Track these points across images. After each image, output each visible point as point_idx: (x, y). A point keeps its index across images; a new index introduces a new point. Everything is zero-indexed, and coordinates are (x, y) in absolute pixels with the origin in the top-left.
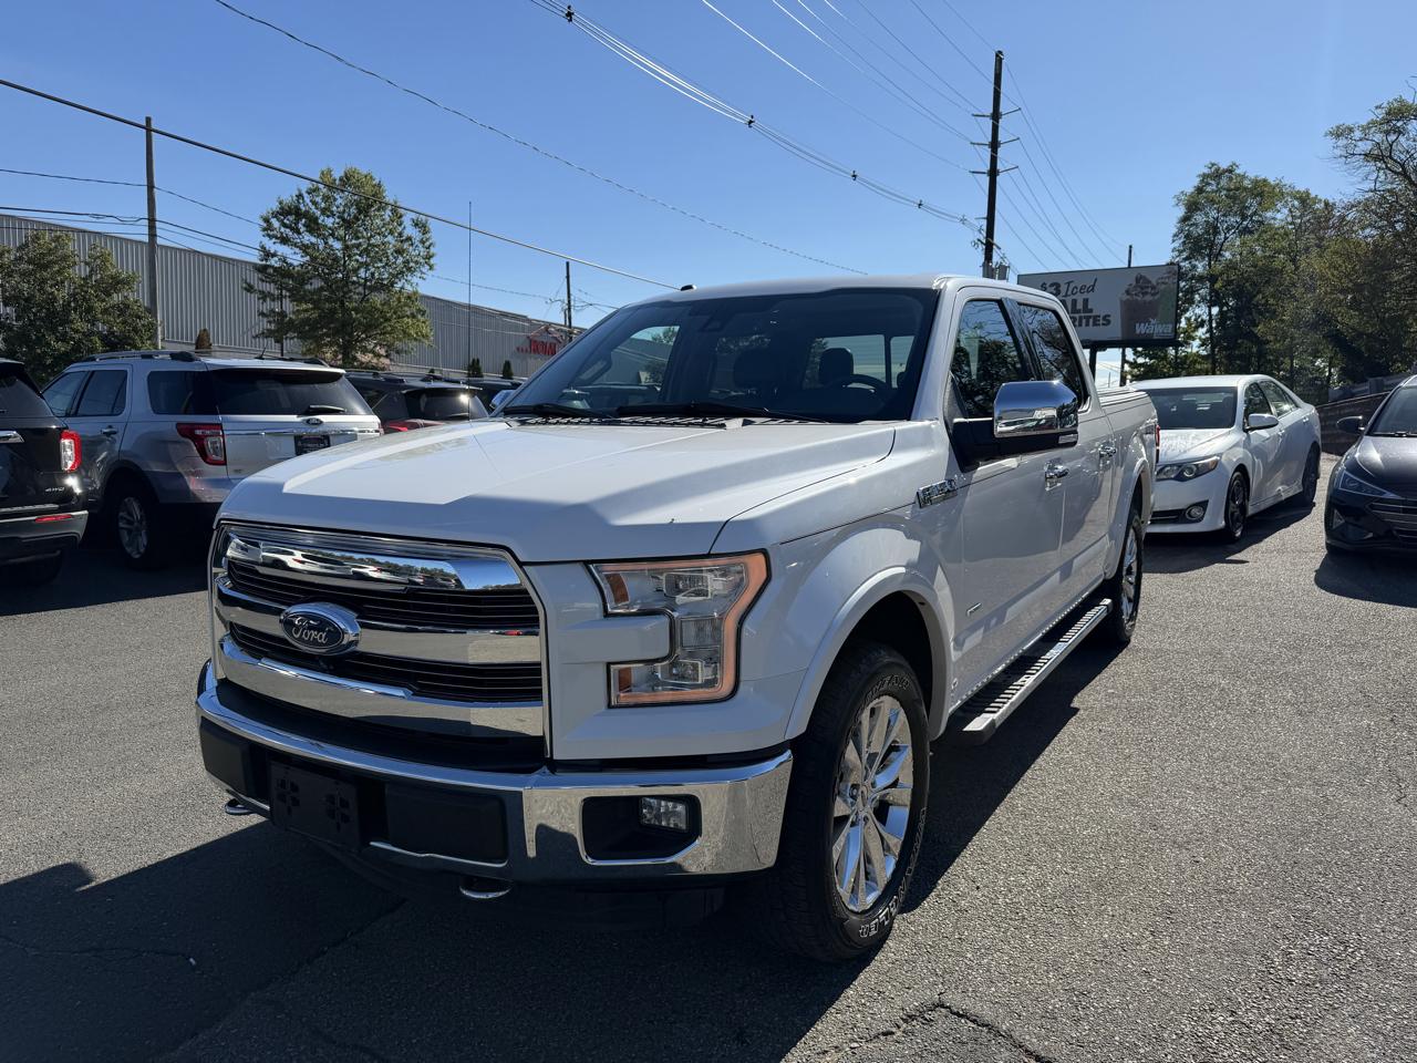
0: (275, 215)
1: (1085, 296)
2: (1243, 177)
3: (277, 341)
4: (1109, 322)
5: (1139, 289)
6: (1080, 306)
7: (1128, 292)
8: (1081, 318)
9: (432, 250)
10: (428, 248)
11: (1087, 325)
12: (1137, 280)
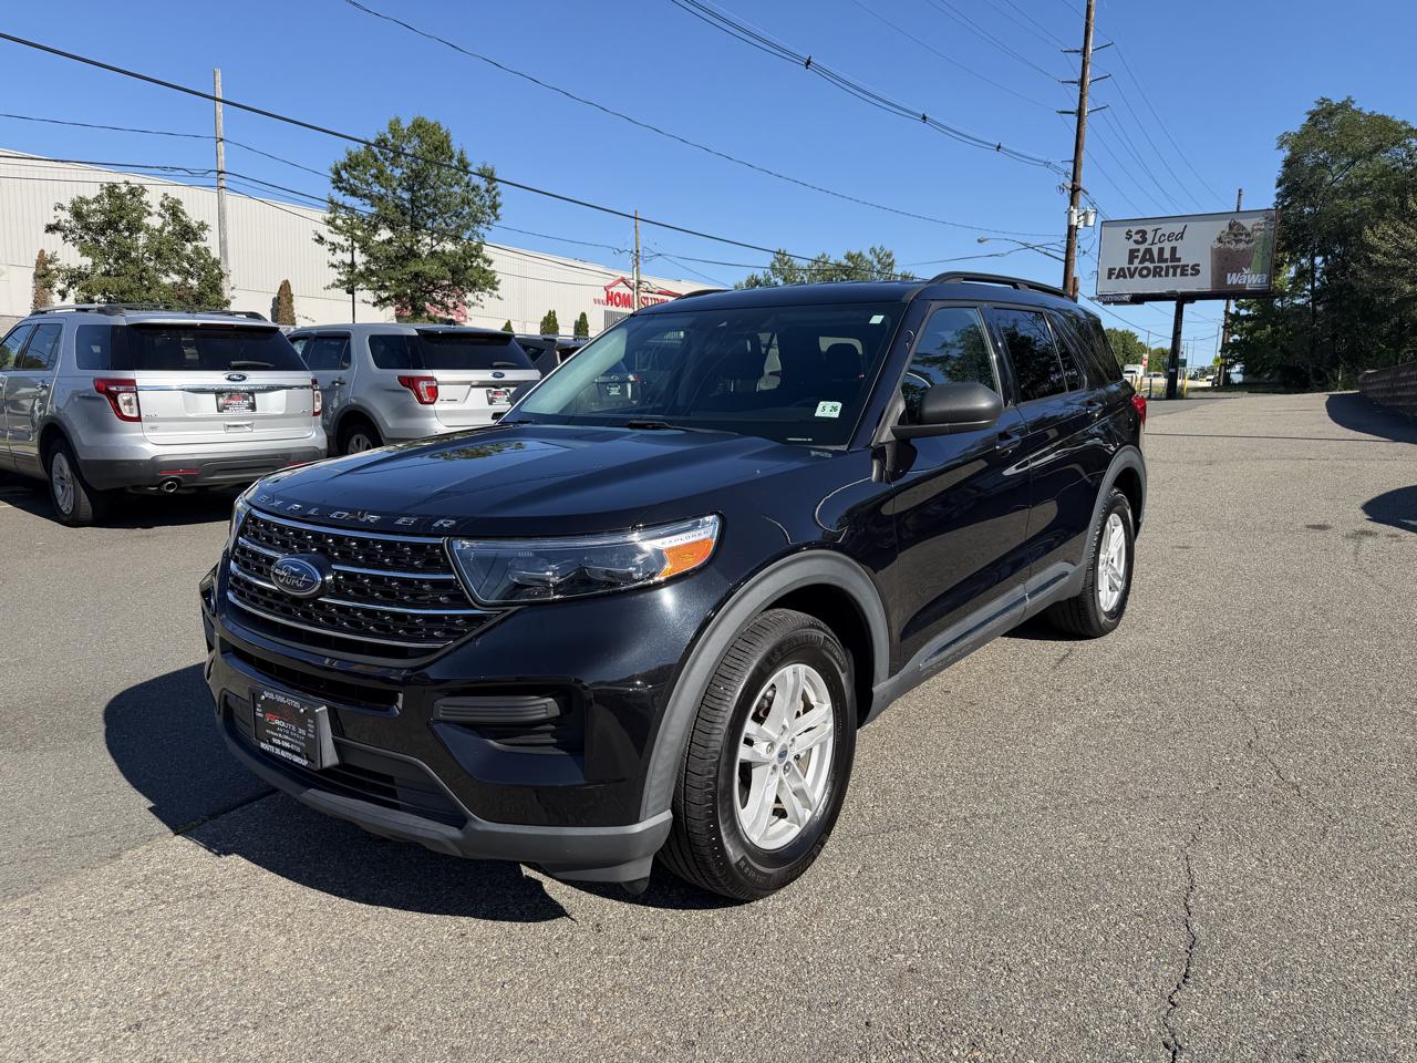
0: (345, 167)
1: (1174, 244)
2: (1359, 113)
3: (348, 292)
4: (1198, 272)
5: (1232, 236)
6: (1167, 255)
7: (1220, 240)
8: (1167, 267)
9: (499, 199)
10: (495, 197)
11: (1174, 274)
12: (1231, 227)
